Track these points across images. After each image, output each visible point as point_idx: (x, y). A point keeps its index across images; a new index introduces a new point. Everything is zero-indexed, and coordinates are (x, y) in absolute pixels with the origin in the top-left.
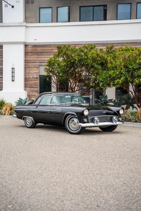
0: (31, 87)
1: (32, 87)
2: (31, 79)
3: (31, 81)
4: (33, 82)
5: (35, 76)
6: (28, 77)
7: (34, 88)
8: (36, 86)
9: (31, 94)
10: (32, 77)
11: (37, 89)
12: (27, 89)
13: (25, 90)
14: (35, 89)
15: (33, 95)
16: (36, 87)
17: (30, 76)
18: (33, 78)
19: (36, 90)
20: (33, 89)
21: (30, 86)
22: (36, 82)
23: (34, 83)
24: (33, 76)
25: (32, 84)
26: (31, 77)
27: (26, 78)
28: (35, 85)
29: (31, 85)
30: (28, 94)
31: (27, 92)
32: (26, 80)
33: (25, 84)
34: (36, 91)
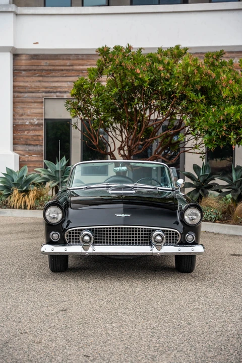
0: (27, 145)
1: (30, 145)
2: (27, 128)
3: (26, 132)
4: (32, 133)
5: (35, 120)
6: (20, 122)
7: (34, 145)
8: (37, 143)
9: (27, 158)
10: (30, 123)
11: (39, 148)
12: (20, 147)
13: (14, 150)
14: (35, 148)
15: (31, 161)
16: (37, 145)
17: (25, 121)
18: (32, 124)
19: (38, 151)
20: (31, 148)
21: (24, 143)
22: (37, 133)
23: (34, 136)
24: (32, 121)
25: (30, 137)
26: (27, 123)
27: (17, 125)
28: (35, 140)
29: (27, 139)
30: (20, 158)
31: (19, 154)
32: (16, 128)
33: (14, 139)
34: (38, 153)
